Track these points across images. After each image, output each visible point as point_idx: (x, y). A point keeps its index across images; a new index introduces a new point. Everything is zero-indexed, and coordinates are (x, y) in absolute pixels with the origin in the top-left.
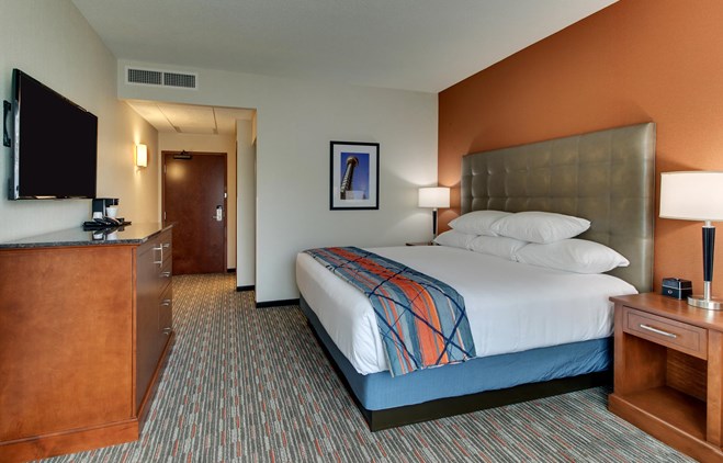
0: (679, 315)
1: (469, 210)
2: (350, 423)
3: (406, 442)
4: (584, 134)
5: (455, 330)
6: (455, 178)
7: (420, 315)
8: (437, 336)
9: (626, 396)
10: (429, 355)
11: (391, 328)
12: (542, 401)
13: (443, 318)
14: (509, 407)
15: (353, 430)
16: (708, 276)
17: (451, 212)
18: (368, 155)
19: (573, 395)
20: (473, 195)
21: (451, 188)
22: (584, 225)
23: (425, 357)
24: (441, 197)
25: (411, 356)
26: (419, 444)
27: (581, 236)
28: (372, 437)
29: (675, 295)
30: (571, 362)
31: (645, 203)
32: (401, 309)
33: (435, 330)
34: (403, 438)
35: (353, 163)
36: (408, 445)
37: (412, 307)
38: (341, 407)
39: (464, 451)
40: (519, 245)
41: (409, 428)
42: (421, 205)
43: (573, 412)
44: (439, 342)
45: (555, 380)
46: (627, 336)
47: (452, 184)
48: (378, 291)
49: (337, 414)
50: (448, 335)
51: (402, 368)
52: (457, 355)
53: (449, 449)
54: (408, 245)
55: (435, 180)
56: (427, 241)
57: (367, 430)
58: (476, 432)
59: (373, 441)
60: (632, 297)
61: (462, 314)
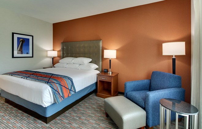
0: (106, 75)
1: (63, 57)
2: (39, 125)
3: (58, 121)
4: (90, 41)
5: (71, 87)
6: (59, 48)
7: (63, 85)
8: (67, 89)
9: (100, 93)
10: (66, 95)
11: (56, 90)
12: (86, 99)
13: (68, 85)
14: (80, 103)
15: (40, 126)
16: (110, 68)
17: (58, 58)
18: (29, 39)
19: (90, 96)
20: (65, 53)
21: (58, 51)
22: (90, 60)
23: (65, 96)
24: (55, 54)
25: (62, 97)
26: (62, 120)
27: (90, 62)
28: (48, 125)
29: (106, 72)
30: (91, 89)
31: (101, 55)
32: (58, 85)
33: (67, 88)
34: (57, 121)
35: (23, 41)
36: (59, 122)
37: (61, 84)
38: (33, 122)
39: (74, 116)
40: (78, 65)
41: (58, 118)
42: (48, 56)
43: (91, 99)
44: (68, 91)
45: (89, 93)
46: (100, 81)
47: (58, 50)
48: (49, 81)
49: (33, 125)
50: (70, 89)
51: (60, 100)
52: (73, 93)
53: (70, 117)
54: (44, 68)
55: (52, 49)
56: (50, 66)
57: (45, 124)
58: (75, 111)
59: (48, 126)
60: (99, 73)
61: (73, 83)
